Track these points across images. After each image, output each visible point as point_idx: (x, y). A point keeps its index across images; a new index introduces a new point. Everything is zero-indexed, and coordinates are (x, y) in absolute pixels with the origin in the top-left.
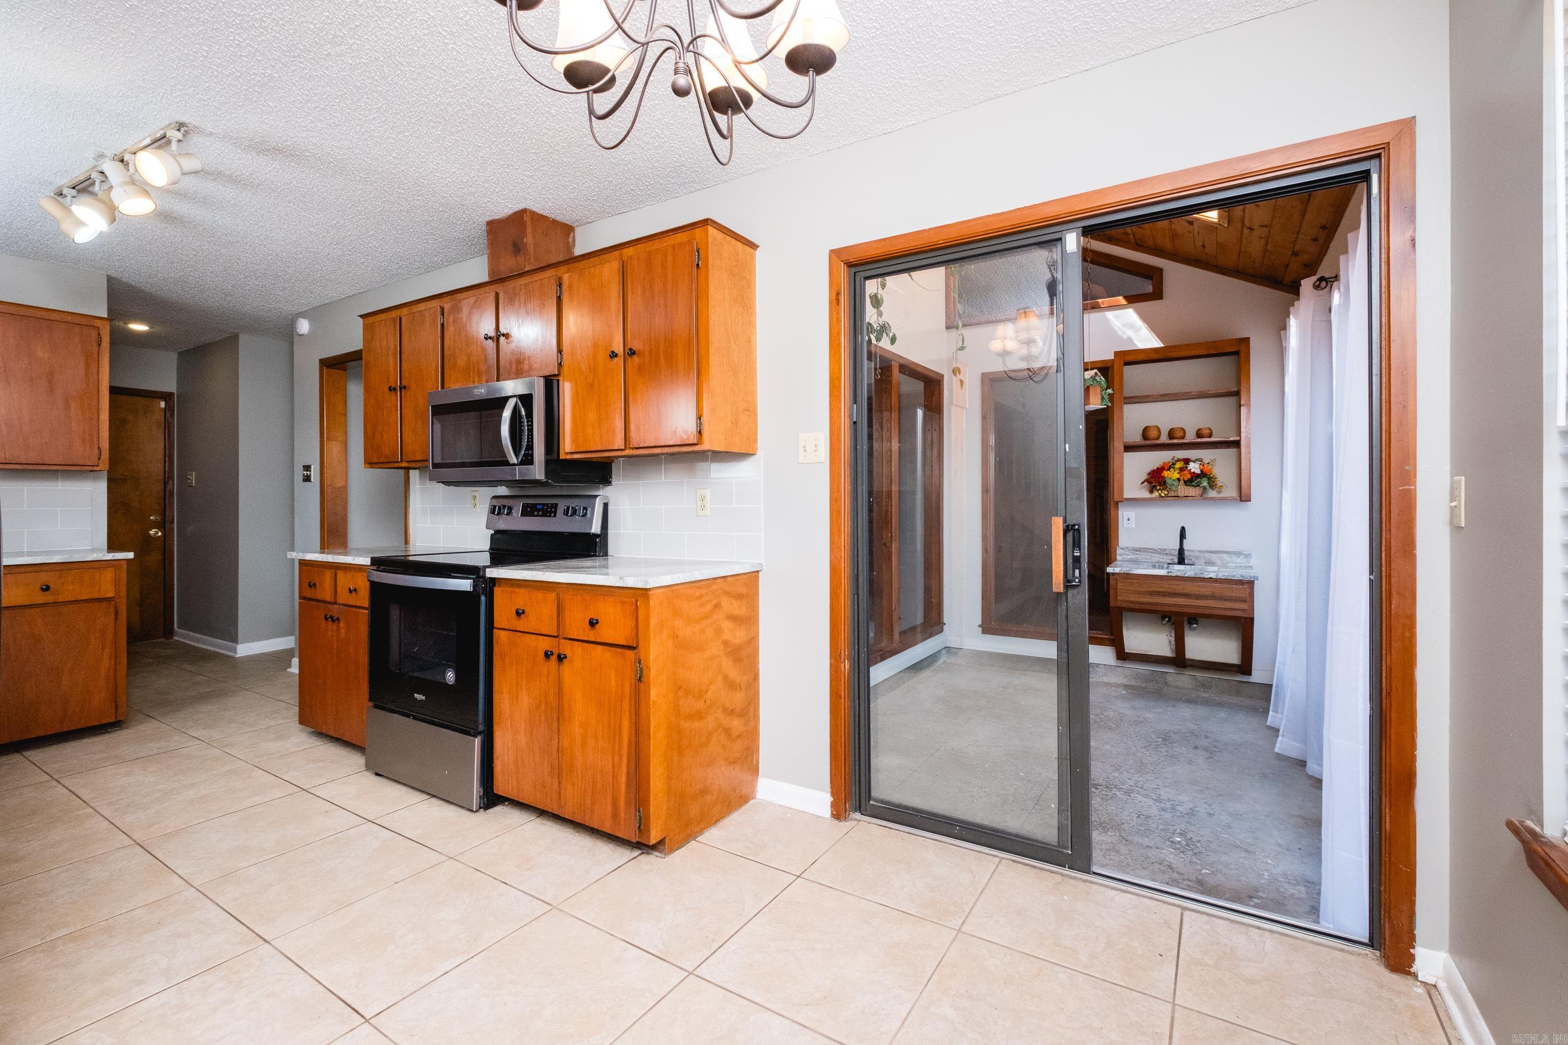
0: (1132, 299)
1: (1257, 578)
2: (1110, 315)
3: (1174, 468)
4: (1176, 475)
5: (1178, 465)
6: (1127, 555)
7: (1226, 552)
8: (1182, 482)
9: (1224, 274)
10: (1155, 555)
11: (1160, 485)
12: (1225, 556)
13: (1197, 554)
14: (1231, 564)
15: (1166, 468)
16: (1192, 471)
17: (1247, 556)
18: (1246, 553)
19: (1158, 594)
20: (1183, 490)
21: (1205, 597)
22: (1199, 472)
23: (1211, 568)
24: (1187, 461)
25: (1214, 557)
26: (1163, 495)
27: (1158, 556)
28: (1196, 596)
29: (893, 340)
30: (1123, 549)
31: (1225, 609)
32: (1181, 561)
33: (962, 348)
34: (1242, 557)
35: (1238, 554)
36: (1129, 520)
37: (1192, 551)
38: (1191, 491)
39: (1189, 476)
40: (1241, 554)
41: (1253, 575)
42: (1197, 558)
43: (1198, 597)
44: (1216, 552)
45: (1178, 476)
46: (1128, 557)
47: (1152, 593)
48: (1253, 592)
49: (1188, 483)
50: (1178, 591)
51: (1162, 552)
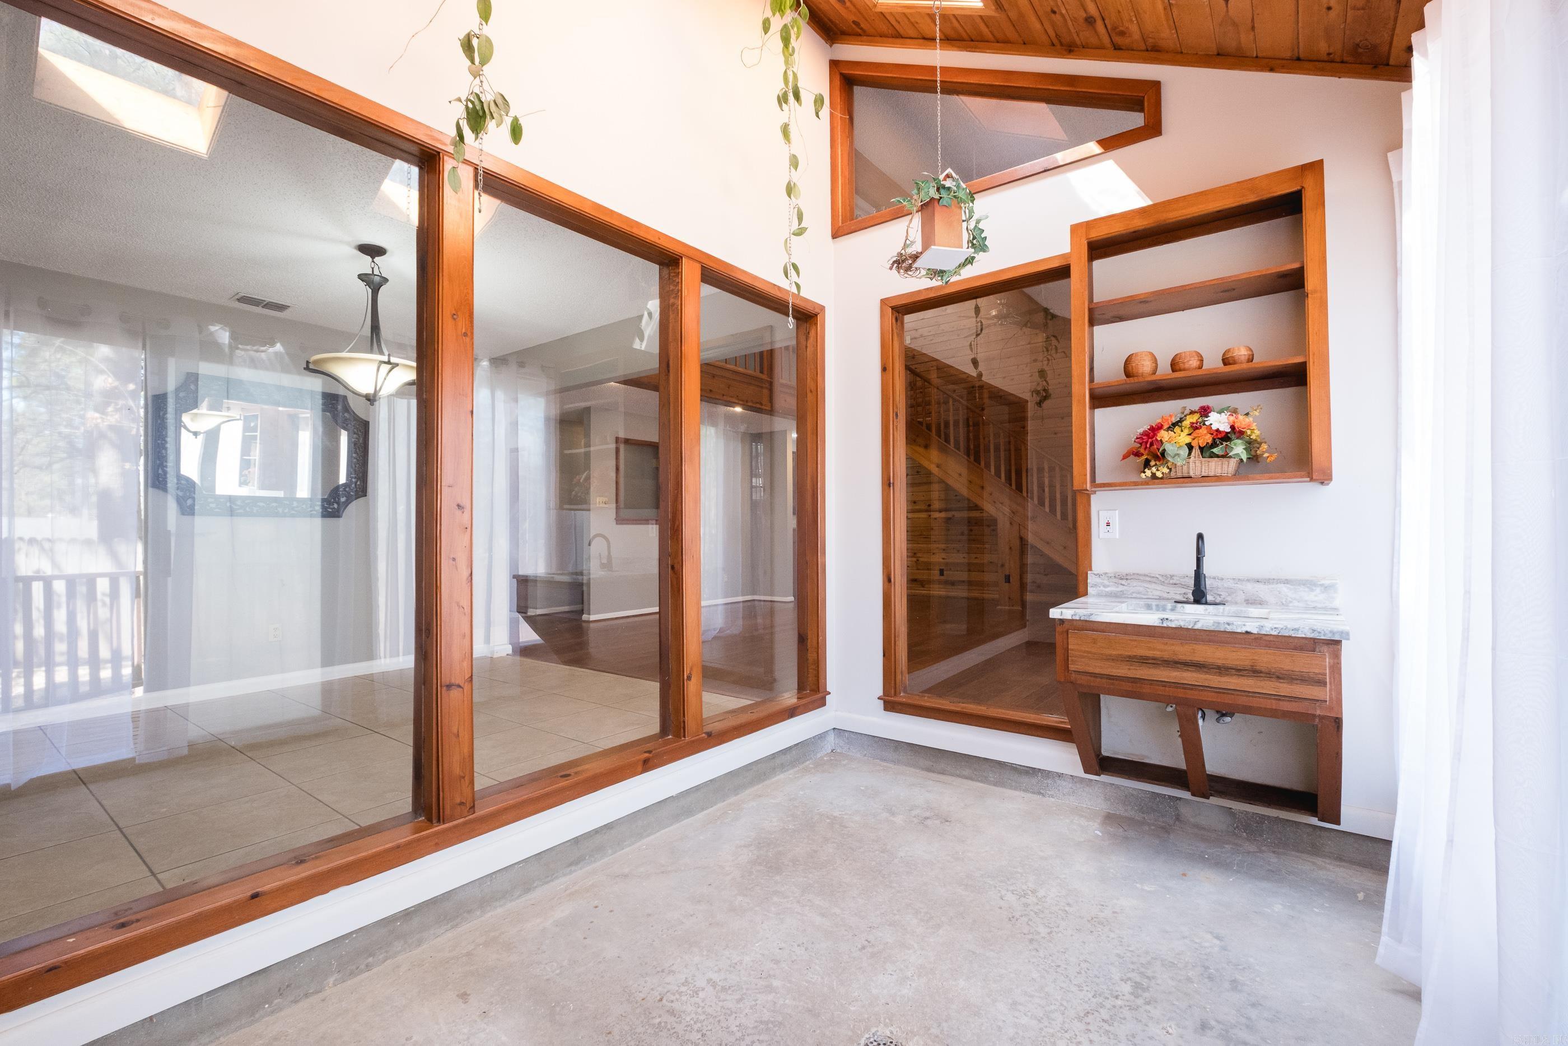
0: (1110, 143)
1: (1347, 635)
2: (1075, 177)
3: (1181, 427)
4: (1184, 438)
5: (1190, 420)
6: (1105, 586)
7: (1287, 582)
8: (1196, 451)
9: (1272, 70)
10: (1153, 586)
11: (1157, 458)
12: (1284, 588)
13: (1230, 584)
14: (1296, 604)
15: (1166, 427)
16: (1214, 427)
17: (1326, 588)
18: (1327, 582)
19: (1144, 661)
20: (1198, 465)
21: (1239, 671)
22: (1228, 430)
23: (1254, 611)
24: (1205, 411)
25: (1262, 591)
26: (1159, 474)
27: (1160, 587)
28: (1219, 668)
29: (516, 132)
30: (1099, 575)
31: (1279, 698)
32: (1199, 596)
33: (800, 232)
34: (1318, 590)
35: (1309, 584)
36: (1108, 524)
37: (1222, 579)
38: (1214, 467)
39: (1209, 439)
40: (1315, 585)
41: (1341, 628)
42: (1231, 592)
43: (1222, 670)
44: (1267, 581)
45: (1188, 440)
46: (1107, 589)
47: (1131, 660)
48: (1339, 663)
49: (1206, 451)
50: (1182, 658)
51: (1168, 580)
